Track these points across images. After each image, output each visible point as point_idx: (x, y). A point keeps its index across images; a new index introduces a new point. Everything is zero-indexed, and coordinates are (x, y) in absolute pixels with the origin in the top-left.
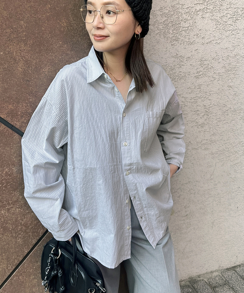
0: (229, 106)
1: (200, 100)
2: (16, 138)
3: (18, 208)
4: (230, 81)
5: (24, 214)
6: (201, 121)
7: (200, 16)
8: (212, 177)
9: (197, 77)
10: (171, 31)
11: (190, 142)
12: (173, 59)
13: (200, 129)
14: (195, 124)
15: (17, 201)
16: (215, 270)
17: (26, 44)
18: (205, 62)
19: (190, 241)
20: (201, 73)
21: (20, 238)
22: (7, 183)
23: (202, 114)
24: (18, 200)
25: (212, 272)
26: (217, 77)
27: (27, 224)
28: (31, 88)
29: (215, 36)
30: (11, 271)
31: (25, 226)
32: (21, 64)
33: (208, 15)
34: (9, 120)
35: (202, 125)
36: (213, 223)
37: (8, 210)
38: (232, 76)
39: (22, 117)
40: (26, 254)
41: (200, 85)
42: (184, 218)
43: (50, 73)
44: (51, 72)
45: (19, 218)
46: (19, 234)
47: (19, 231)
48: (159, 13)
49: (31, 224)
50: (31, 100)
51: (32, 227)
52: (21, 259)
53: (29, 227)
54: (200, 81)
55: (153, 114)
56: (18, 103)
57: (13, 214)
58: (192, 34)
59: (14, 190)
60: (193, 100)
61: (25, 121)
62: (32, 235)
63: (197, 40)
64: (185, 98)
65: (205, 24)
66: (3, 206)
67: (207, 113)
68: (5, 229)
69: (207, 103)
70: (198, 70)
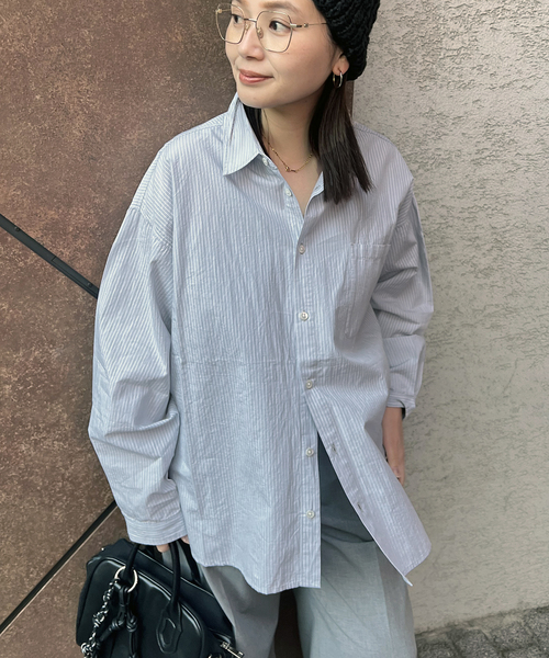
1: (482, 214)
2: (60, 283)
3: (57, 440)
5: (70, 456)
6: (484, 262)
7: (486, 26)
8: (507, 393)
9: (477, 163)
10: (419, 58)
11: (457, 309)
12: (422, 120)
13: (482, 281)
14: (469, 268)
15: (56, 424)
16: (508, 609)
17: (91, 80)
18: (497, 129)
19: (453, 537)
20: (487, 153)
21: (60, 508)
22: (37, 382)
23: (488, 247)
24: (58, 421)
25: (501, 615)
26: (524, 163)
27: (77, 478)
28: (98, 174)
29: (520, 72)
30: (36, 583)
31: (71, 482)
32: (79, 122)
33: (505, 24)
34: (46, 242)
35: (487, 272)
36: (506, 499)
37: (36, 443)
39: (76, 237)
40: (70, 546)
41: (483, 182)
42: (439, 484)
43: (143, 143)
44: (146, 141)
45: (60, 464)
46: (58, 500)
47: (59, 492)
48: (392, 17)
49: (84, 479)
50: (97, 201)
51: (88, 486)
52: (59, 556)
53: (80, 483)
54: (484, 171)
55: (366, 251)
56: (69, 205)
57: (48, 452)
58: (467, 65)
59: (52, 400)
60: (466, 214)
61: (83, 247)
62: (87, 504)
63: (479, 80)
64: (449, 209)
65: (498, 44)
66: (25, 434)
67: (499, 244)
68: (27, 486)
69: (499, 221)
70: (481, 147)
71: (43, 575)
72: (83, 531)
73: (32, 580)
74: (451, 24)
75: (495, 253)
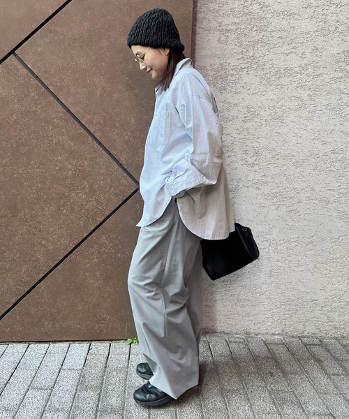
0: (279, 151)
1: (249, 141)
4: (278, 128)
6: (251, 161)
7: (245, 73)
8: (266, 219)
9: (244, 121)
10: (220, 83)
11: (240, 179)
12: (222, 104)
13: (251, 169)
14: (245, 162)
15: (84, 188)
16: (277, 333)
18: (252, 110)
19: (245, 286)
20: (248, 118)
21: (83, 220)
22: (79, 172)
23: (252, 155)
25: (273, 334)
26: (264, 123)
29: (260, 89)
31: (87, 211)
33: (252, 72)
35: (252, 165)
36: (270, 272)
37: (77, 194)
38: (280, 124)
41: (247, 129)
46: (82, 217)
47: (83, 214)
48: (209, 68)
54: (248, 125)
57: (80, 198)
58: (238, 86)
59: (84, 179)
60: (241, 141)
62: (92, 222)
63: (243, 91)
64: (235, 138)
65: (250, 78)
66: (74, 190)
67: (257, 153)
68: (73, 209)
69: (256, 145)
70: (246, 115)
71: (74, 246)
72: (89, 232)
73: (70, 247)
74: (231, 72)
75: (255, 157)
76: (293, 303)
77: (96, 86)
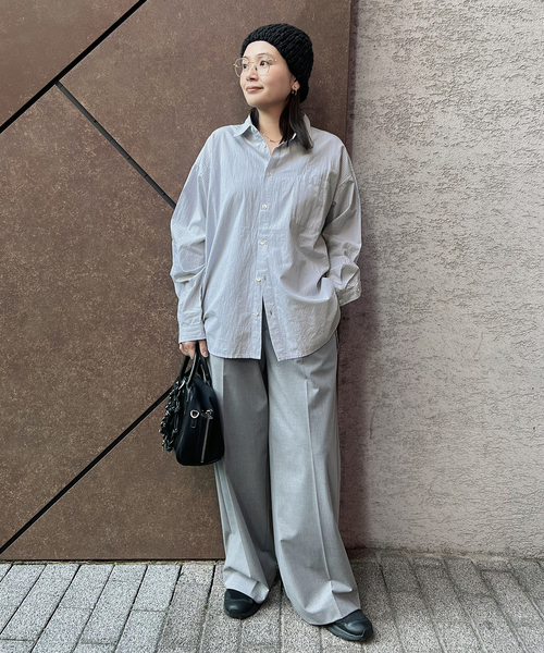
0: (499, 241)
1: (446, 225)
4: (496, 202)
6: (450, 258)
7: (439, 110)
8: (477, 357)
9: (439, 191)
10: (396, 127)
11: (432, 288)
12: (400, 162)
13: (450, 271)
14: (440, 261)
16: (497, 551)
18: (451, 171)
19: (442, 471)
20: (446, 186)
22: (164, 277)
23: (452, 248)
25: (491, 554)
26: (473, 194)
29: (464, 137)
33: (451, 109)
35: (453, 265)
36: (485, 446)
38: (499, 195)
41: (445, 205)
42: (428, 421)
48: (378, 103)
54: (445, 197)
58: (428, 132)
59: (171, 289)
60: (434, 224)
63: (436, 140)
64: (422, 219)
65: (448, 120)
67: (460, 246)
69: (459, 230)
70: (441, 181)
71: (155, 400)
73: (149, 402)
74: (415, 108)
75: (457, 252)
76: (525, 501)
77: (191, 135)
